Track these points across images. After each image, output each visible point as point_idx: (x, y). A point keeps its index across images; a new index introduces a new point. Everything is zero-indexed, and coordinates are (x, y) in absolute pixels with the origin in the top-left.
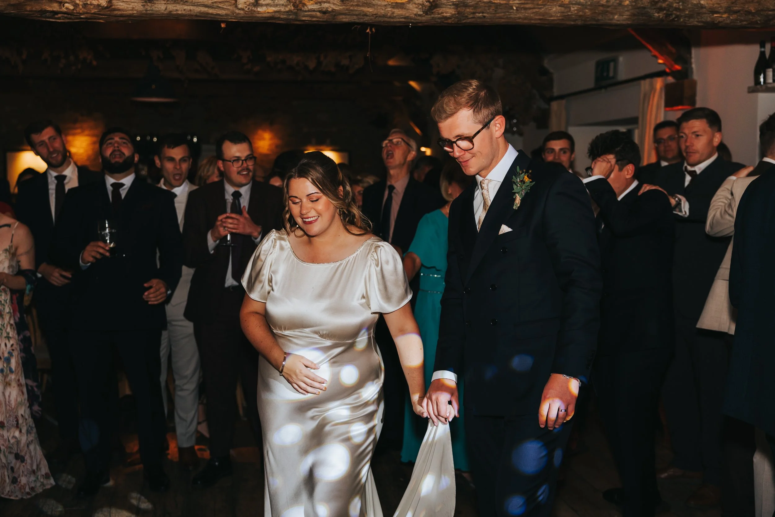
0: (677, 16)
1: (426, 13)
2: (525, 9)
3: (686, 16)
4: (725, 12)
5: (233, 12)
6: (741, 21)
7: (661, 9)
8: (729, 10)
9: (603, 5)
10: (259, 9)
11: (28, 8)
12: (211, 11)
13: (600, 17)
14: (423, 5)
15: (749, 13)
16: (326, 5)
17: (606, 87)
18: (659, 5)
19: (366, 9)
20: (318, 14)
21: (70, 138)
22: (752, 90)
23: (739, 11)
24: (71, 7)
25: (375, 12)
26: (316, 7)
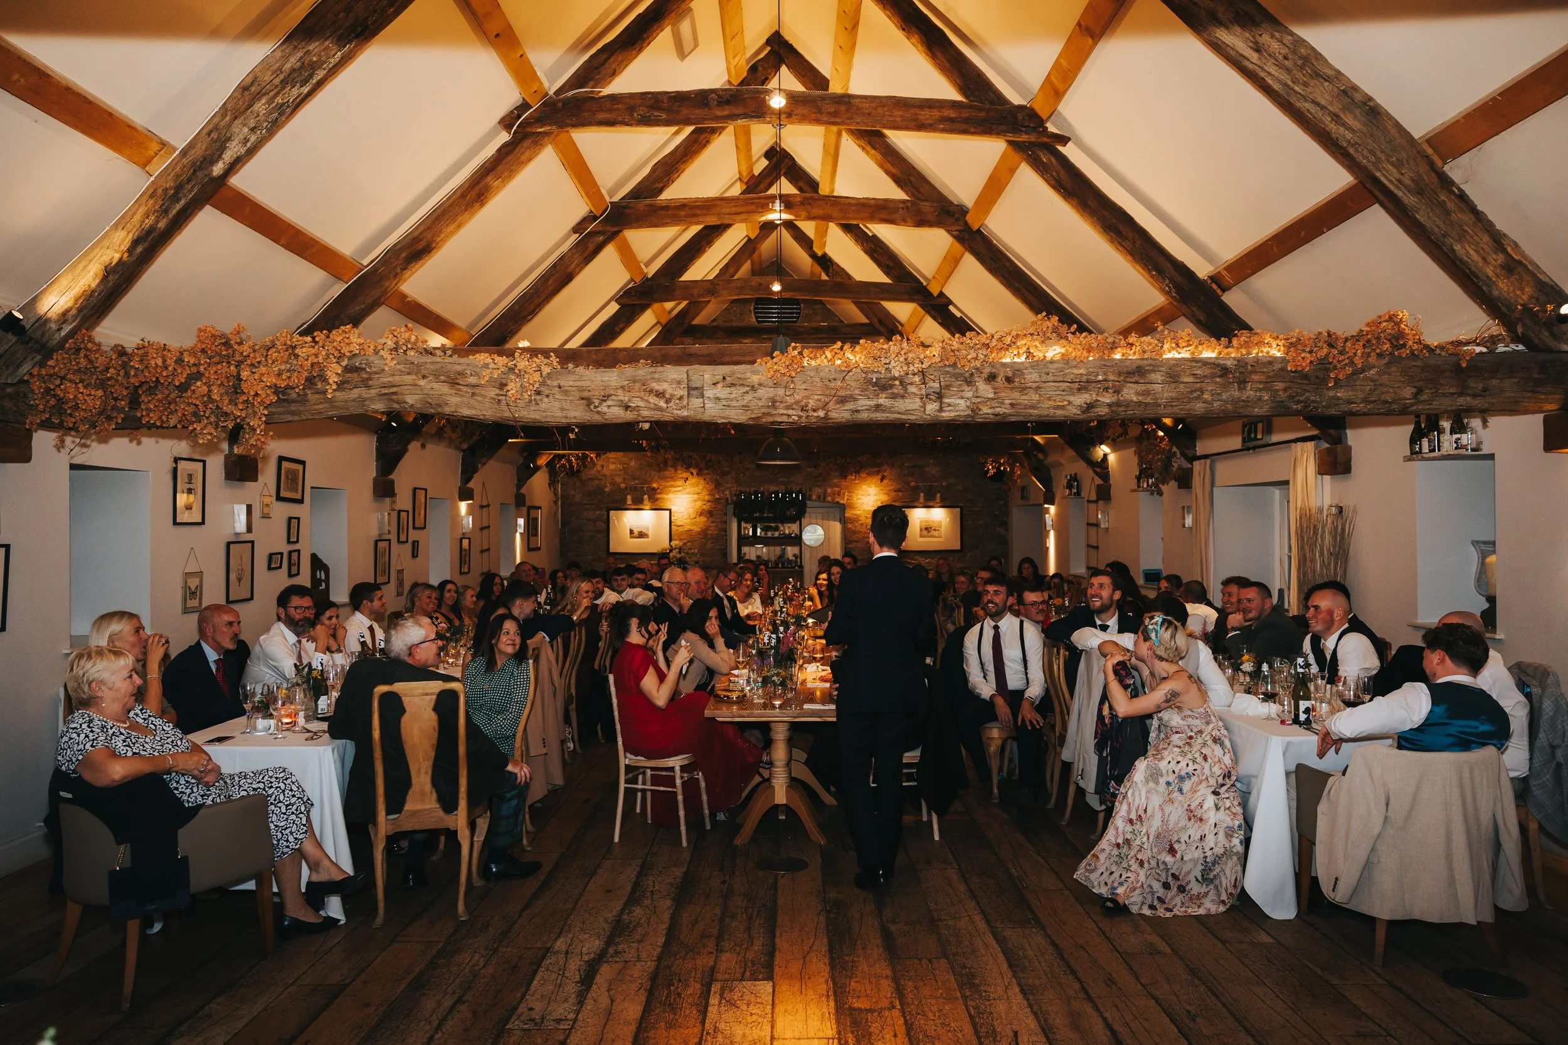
0: (1315, 407)
1: (1084, 412)
2: (1172, 406)
3: (1323, 407)
4: (1361, 403)
5: (921, 417)
6: (1378, 409)
7: (1299, 402)
8: (1365, 400)
9: (1243, 401)
10: (943, 414)
11: (764, 420)
12: (903, 417)
13: (1241, 411)
14: (1081, 406)
15: (1386, 402)
16: (998, 410)
17: (1254, 448)
18: (1297, 398)
19: (1031, 411)
20: (991, 416)
21: (671, 496)
22: (1408, 459)
23: (1375, 401)
24: (797, 418)
25: (1039, 413)
26: (990, 411)
